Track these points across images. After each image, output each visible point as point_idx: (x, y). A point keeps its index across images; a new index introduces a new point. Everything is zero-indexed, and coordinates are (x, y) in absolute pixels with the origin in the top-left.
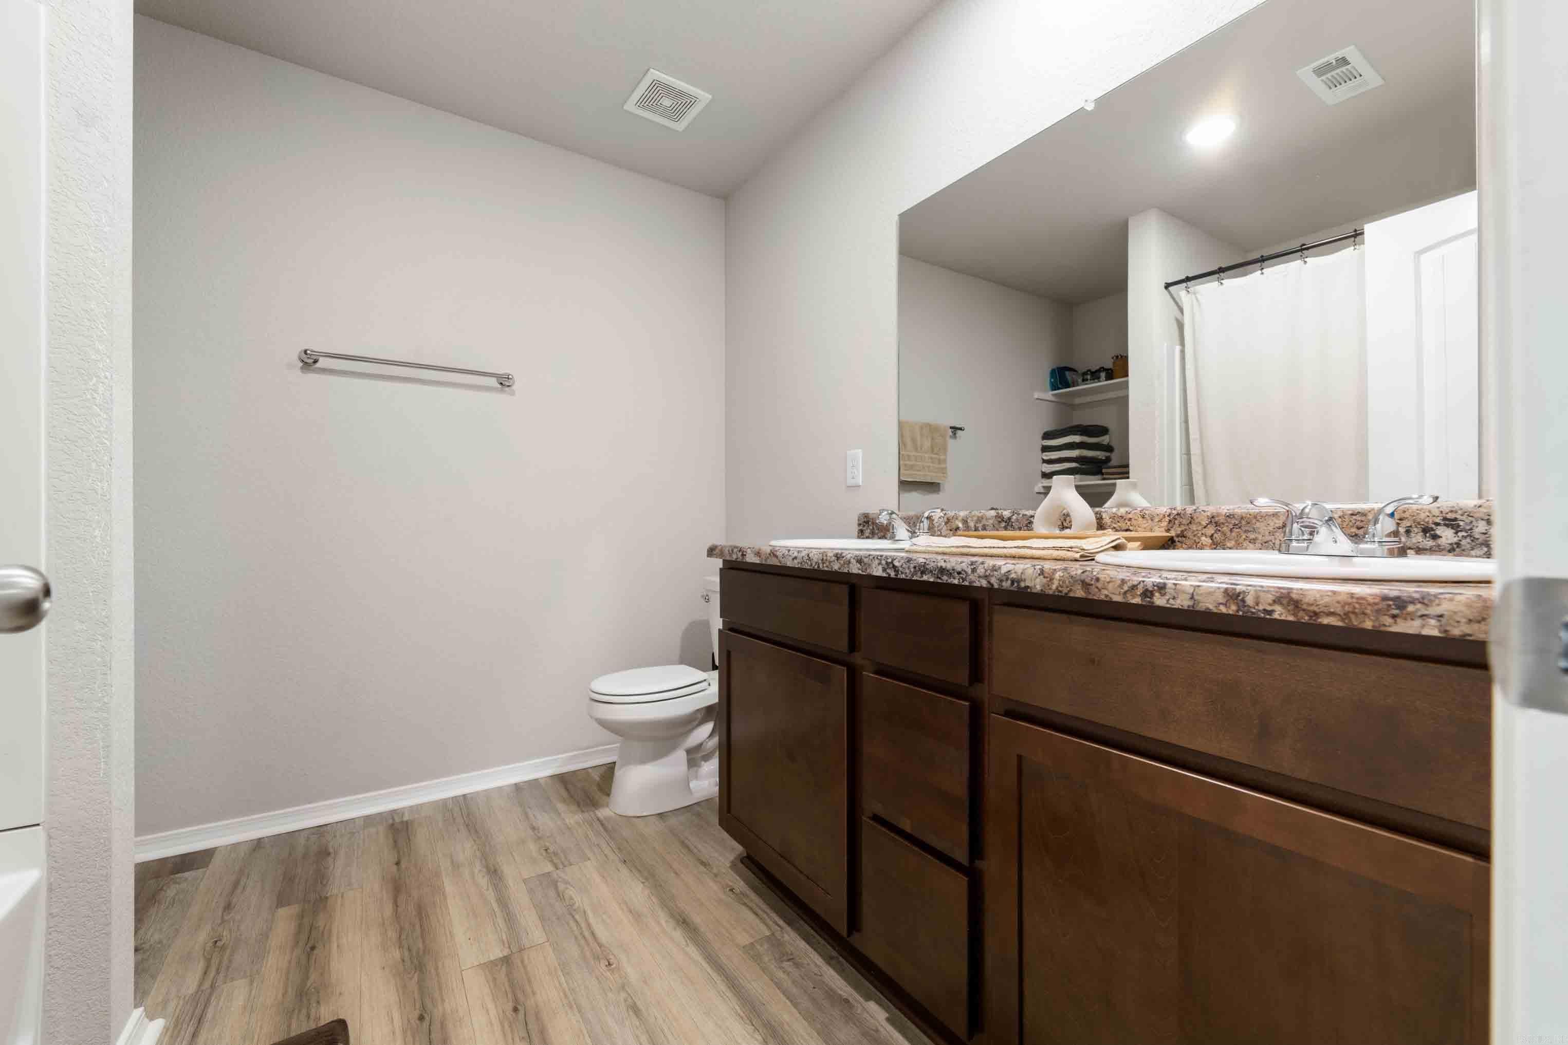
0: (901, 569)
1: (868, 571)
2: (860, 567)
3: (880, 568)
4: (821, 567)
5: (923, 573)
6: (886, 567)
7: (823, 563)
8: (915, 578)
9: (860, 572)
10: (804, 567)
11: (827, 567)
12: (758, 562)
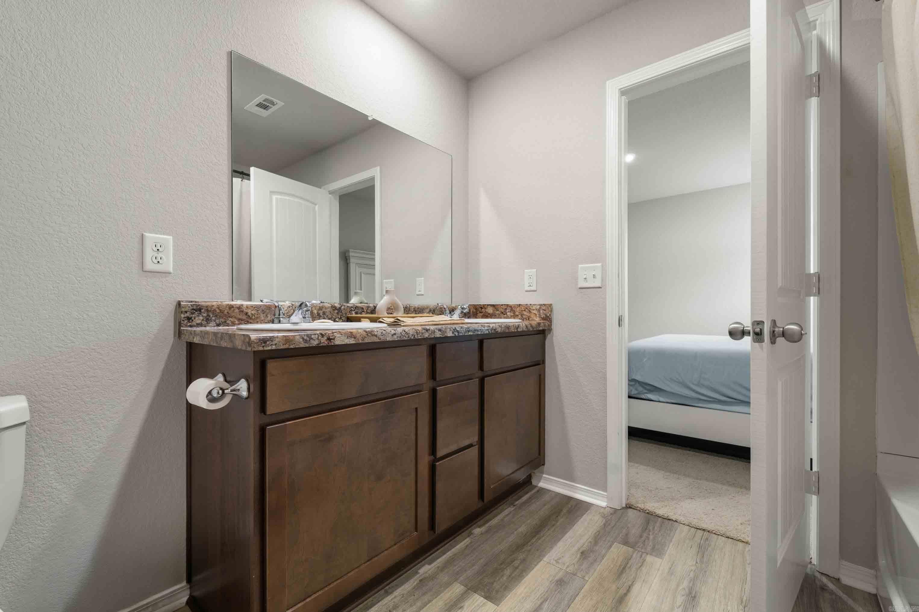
0: (460, 331)
1: (445, 334)
2: (441, 334)
3: (451, 332)
4: (416, 337)
5: (469, 331)
6: (453, 331)
7: (418, 335)
8: (466, 334)
9: (441, 336)
10: (403, 339)
11: (420, 336)
12: (354, 342)
